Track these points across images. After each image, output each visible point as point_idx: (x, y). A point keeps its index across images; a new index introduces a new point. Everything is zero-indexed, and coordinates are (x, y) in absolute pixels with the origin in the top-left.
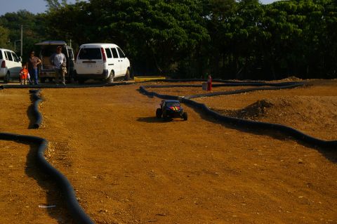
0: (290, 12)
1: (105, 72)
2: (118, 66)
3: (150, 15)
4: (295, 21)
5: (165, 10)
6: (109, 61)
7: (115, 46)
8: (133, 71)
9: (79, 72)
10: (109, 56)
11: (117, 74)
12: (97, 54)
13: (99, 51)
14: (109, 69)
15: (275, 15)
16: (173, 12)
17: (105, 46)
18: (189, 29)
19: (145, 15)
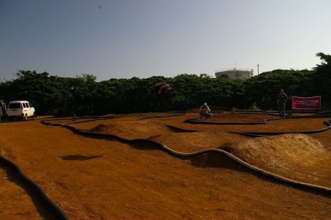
0: (109, 85)
1: (23, 114)
2: (29, 111)
3: (44, 87)
4: (111, 90)
5: (51, 85)
6: (24, 109)
7: (27, 102)
8: (36, 114)
9: (9, 115)
10: (25, 107)
11: (28, 115)
12: (19, 106)
13: (20, 104)
14: (25, 113)
15: (102, 87)
16: (55, 86)
17: (22, 102)
18: (63, 93)
19: (42, 87)
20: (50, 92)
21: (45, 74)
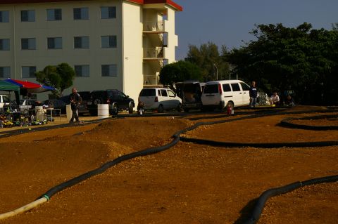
1: (222, 103)
7: (238, 82)
14: (226, 101)
20: (291, 61)
21: (305, 27)
